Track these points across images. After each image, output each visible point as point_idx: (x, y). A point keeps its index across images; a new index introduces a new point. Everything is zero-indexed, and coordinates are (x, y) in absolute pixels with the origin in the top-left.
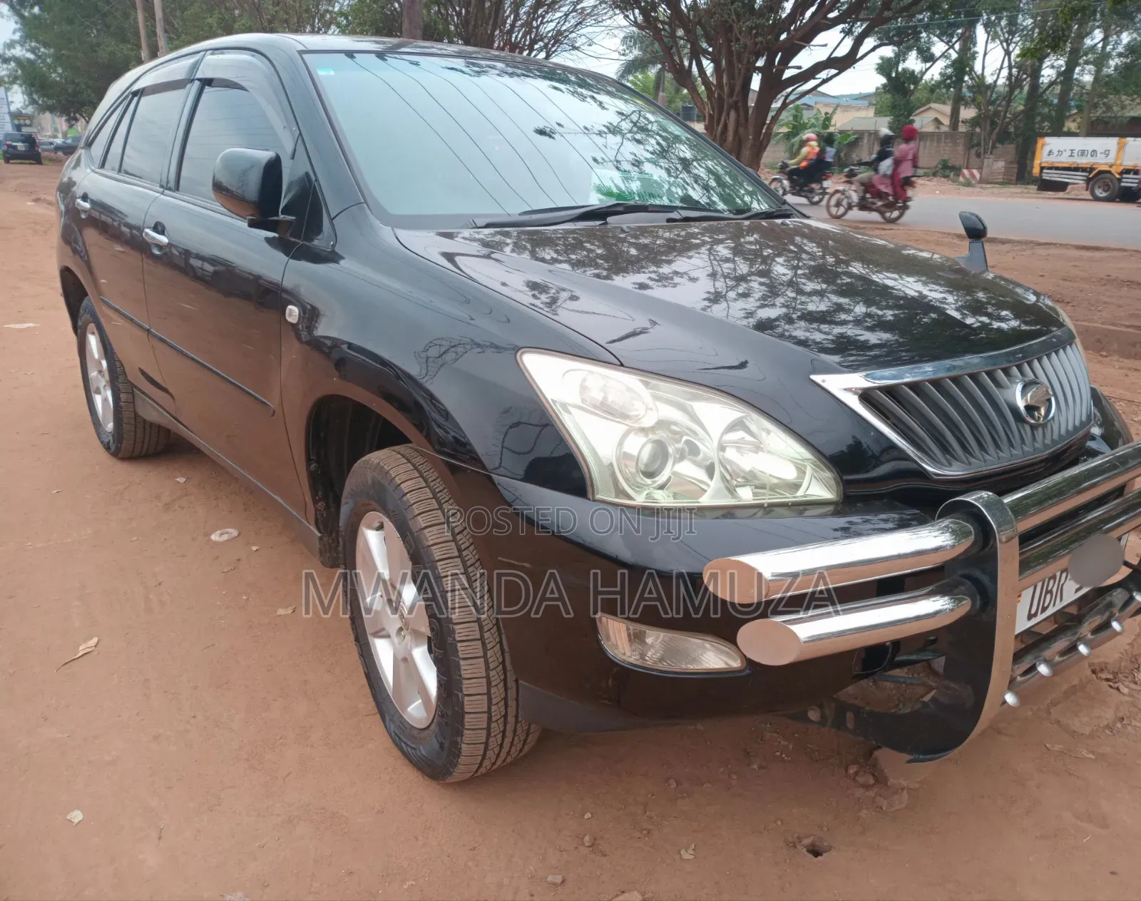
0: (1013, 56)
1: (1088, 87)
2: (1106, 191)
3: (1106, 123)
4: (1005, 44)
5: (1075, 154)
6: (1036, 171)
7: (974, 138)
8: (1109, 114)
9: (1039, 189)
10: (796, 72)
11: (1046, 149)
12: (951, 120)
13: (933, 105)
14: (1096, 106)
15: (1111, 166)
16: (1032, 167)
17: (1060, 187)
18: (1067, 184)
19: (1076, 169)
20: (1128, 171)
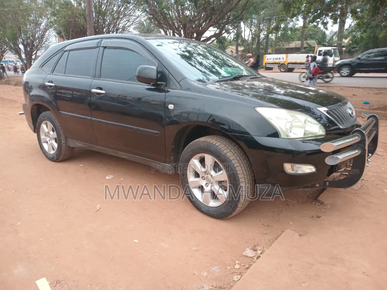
0: (253, 31)
1: (274, 40)
2: (284, 69)
3: (280, 50)
4: (250, 28)
5: (274, 59)
6: (264, 64)
7: (243, 56)
8: (280, 47)
9: (265, 70)
10: (205, 38)
11: (266, 58)
12: (236, 51)
13: (230, 47)
14: (276, 45)
15: (285, 62)
16: (263, 64)
17: (271, 69)
18: (273, 68)
19: (275, 64)
20: (289, 63)
